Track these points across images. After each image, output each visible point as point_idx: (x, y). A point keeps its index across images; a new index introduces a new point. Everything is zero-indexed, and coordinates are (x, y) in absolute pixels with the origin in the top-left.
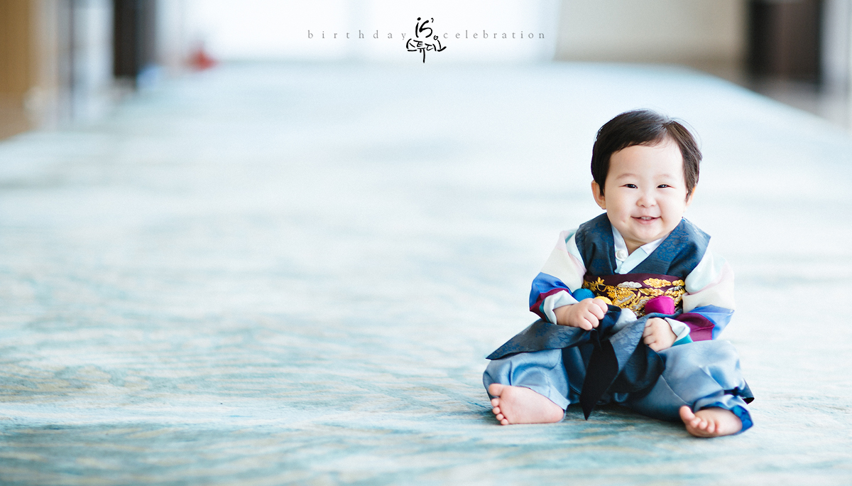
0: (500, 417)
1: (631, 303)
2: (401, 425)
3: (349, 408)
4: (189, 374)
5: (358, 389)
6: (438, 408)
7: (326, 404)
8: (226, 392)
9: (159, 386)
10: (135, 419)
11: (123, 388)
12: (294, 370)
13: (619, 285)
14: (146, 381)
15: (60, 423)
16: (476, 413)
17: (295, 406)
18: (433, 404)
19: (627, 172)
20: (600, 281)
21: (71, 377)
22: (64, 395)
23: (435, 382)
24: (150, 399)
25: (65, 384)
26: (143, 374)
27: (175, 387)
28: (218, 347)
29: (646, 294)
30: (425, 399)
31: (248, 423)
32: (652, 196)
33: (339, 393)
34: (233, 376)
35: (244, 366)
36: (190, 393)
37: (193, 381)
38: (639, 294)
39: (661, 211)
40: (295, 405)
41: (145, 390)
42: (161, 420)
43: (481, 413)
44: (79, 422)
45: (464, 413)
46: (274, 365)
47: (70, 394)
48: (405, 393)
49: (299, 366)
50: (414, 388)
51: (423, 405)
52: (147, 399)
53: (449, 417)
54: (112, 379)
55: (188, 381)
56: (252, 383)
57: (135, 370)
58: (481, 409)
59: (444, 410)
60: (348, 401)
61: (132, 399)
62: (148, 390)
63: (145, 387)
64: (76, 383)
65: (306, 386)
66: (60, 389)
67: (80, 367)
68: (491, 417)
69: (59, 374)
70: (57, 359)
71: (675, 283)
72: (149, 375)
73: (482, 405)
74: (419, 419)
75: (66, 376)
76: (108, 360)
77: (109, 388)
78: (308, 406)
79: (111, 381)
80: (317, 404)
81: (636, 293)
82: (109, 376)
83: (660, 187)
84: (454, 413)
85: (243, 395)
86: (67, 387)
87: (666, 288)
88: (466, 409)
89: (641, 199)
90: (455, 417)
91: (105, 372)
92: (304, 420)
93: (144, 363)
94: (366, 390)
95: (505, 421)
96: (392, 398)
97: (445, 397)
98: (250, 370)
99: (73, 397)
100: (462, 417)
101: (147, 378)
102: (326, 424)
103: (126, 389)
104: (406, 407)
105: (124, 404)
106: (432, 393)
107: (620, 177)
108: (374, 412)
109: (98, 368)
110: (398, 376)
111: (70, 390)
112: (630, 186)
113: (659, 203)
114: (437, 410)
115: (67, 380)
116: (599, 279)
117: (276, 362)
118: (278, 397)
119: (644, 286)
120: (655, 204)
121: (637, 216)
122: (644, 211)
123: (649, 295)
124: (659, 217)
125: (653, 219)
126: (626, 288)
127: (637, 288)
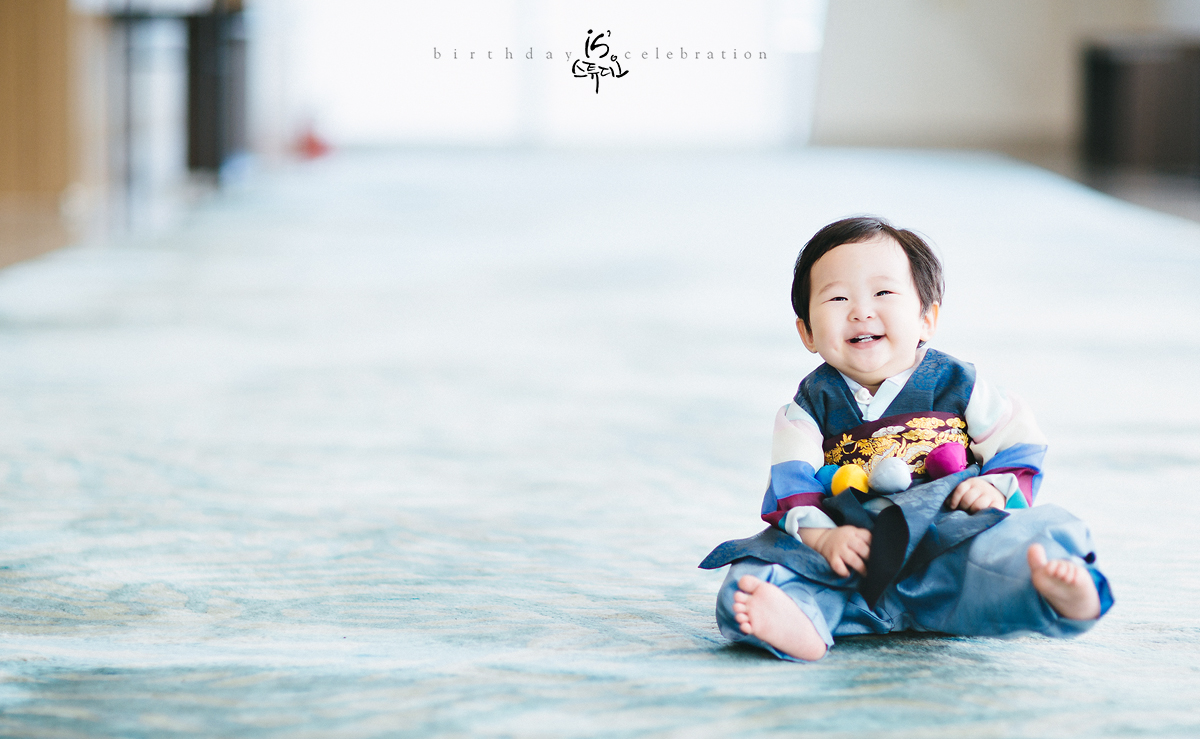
2: (598, 668)
3: (525, 644)
4: (297, 594)
5: (538, 616)
6: (651, 644)
7: (493, 638)
8: (351, 620)
9: (256, 611)
10: (221, 660)
11: (204, 615)
12: (447, 589)
13: (875, 435)
14: (238, 606)
15: (115, 666)
16: (706, 651)
17: (449, 641)
18: (644, 638)
20: (847, 440)
21: (132, 599)
22: (122, 625)
23: (648, 607)
24: (244, 631)
25: (121, 610)
26: (233, 595)
27: (278, 614)
28: (339, 557)
29: (914, 439)
30: (633, 631)
31: (382, 666)
32: (868, 306)
33: (511, 622)
34: (359, 598)
35: (377, 583)
36: (300, 622)
37: (303, 604)
38: (904, 442)
40: (449, 639)
41: (236, 617)
42: (260, 660)
44: (144, 664)
45: (688, 651)
46: (419, 583)
47: (130, 624)
48: (605, 623)
49: (453, 583)
50: (617, 614)
51: (630, 639)
52: (240, 631)
53: (667, 657)
54: (188, 603)
55: (297, 604)
56: (387, 608)
57: (222, 589)
59: (660, 647)
60: (524, 634)
61: (218, 631)
62: (241, 617)
63: (237, 614)
64: (139, 608)
65: (463, 612)
66: (116, 616)
67: (143, 585)
69: (114, 595)
70: (111, 573)
71: (950, 422)
72: (242, 597)
73: (715, 639)
74: (625, 660)
75: (125, 598)
76: (184, 576)
77: (185, 615)
78: (467, 641)
79: (187, 604)
80: (480, 638)
81: (900, 440)
82: (186, 599)
83: (879, 294)
84: (674, 651)
85: (375, 626)
86: (126, 614)
87: (941, 429)
88: (691, 646)
89: (853, 311)
90: (675, 656)
91: (179, 591)
92: (461, 661)
93: (234, 580)
94: (550, 618)
96: (586, 629)
97: (661, 628)
98: (384, 589)
99: (135, 627)
100: (685, 657)
101: (238, 601)
102: (494, 667)
103: (209, 617)
104: (606, 642)
105: (206, 639)
106: (643, 622)
107: (825, 291)
108: (561, 649)
109: (170, 587)
110: (594, 598)
111: (130, 618)
112: (839, 299)
113: (880, 316)
114: (649, 647)
115: (126, 603)
116: (845, 436)
117: (421, 577)
118: (424, 628)
119: (907, 430)
120: (873, 315)
121: (851, 337)
122: (860, 327)
123: (919, 440)
124: (885, 335)
125: (877, 338)
126: (885, 436)
127: (899, 434)
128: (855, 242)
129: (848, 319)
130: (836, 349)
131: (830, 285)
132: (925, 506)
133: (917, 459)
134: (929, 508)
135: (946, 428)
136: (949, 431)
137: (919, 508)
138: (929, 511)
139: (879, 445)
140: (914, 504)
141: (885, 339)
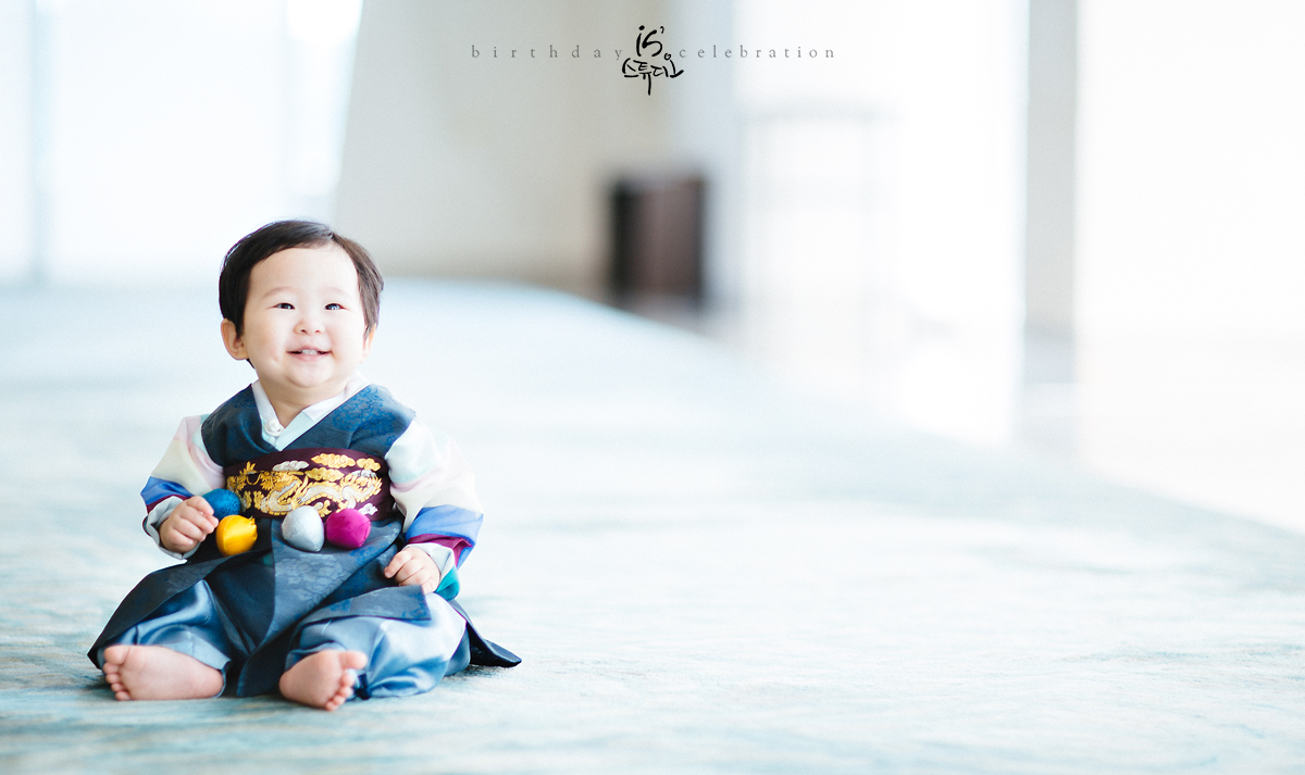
0: (116, 687)
1: (294, 494)
13: (275, 468)
19: (279, 285)
20: (250, 468)
23: (32, 652)
29: (317, 478)
32: (317, 318)
38: (306, 480)
39: (333, 341)
43: (89, 688)
51: (5, 678)
53: (39, 693)
58: (89, 682)
59: (34, 685)
68: (103, 688)
71: (361, 462)
81: (302, 478)
83: (328, 307)
87: (350, 469)
89: (301, 323)
95: (122, 695)
100: (58, 693)
106: (23, 665)
107: (268, 294)
112: (284, 306)
113: (329, 332)
116: (248, 464)
119: (313, 466)
120: (322, 329)
121: (294, 349)
122: (306, 340)
123: (321, 481)
124: (330, 352)
125: (321, 353)
126: (286, 471)
127: (300, 470)
128: (308, 247)
129: (295, 331)
130: (276, 359)
131: (278, 290)
132: (302, 586)
133: (317, 501)
134: (305, 589)
135: (355, 468)
136: (359, 472)
137: (295, 587)
138: (305, 592)
139: (279, 480)
140: (291, 581)
141: (329, 355)
